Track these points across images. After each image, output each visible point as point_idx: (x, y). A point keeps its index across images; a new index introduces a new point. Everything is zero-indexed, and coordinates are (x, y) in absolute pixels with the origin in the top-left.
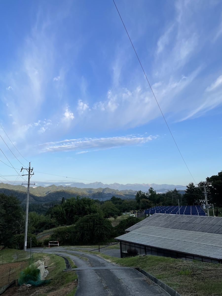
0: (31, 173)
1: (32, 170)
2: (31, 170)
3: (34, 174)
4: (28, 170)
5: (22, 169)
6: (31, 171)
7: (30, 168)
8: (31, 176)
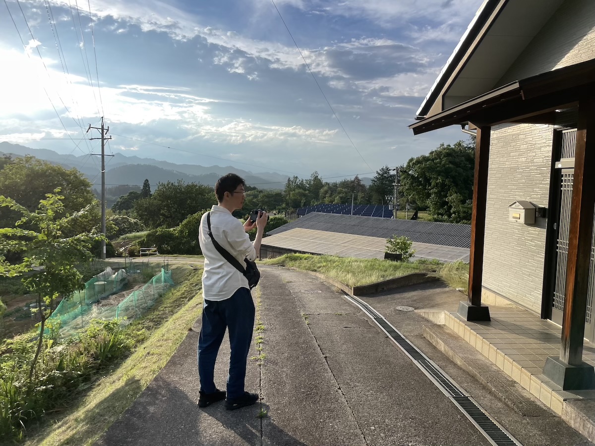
0: (105, 136)
1: (108, 130)
2: (104, 130)
3: (111, 138)
4: (100, 130)
5: (89, 128)
6: (105, 133)
7: (103, 126)
8: (105, 141)
